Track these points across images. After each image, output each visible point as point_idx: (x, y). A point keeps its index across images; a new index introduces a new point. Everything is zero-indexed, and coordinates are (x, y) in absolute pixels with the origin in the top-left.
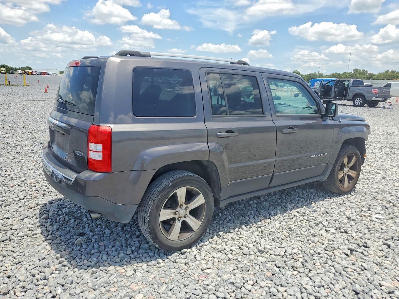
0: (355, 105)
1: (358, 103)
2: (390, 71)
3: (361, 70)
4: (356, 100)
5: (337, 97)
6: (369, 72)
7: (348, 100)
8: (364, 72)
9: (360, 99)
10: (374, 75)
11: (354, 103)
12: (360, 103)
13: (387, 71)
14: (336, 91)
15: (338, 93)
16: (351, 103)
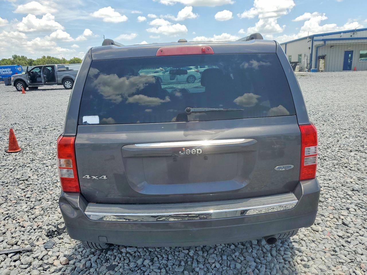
0: (66, 88)
1: (68, 86)
2: (46, 57)
3: (20, 57)
4: (66, 83)
5: (46, 83)
6: (28, 58)
7: (58, 84)
8: (24, 58)
9: (69, 82)
10: (34, 61)
11: (65, 86)
12: (70, 85)
13: (44, 57)
14: (45, 77)
15: (47, 78)
16: (62, 87)
